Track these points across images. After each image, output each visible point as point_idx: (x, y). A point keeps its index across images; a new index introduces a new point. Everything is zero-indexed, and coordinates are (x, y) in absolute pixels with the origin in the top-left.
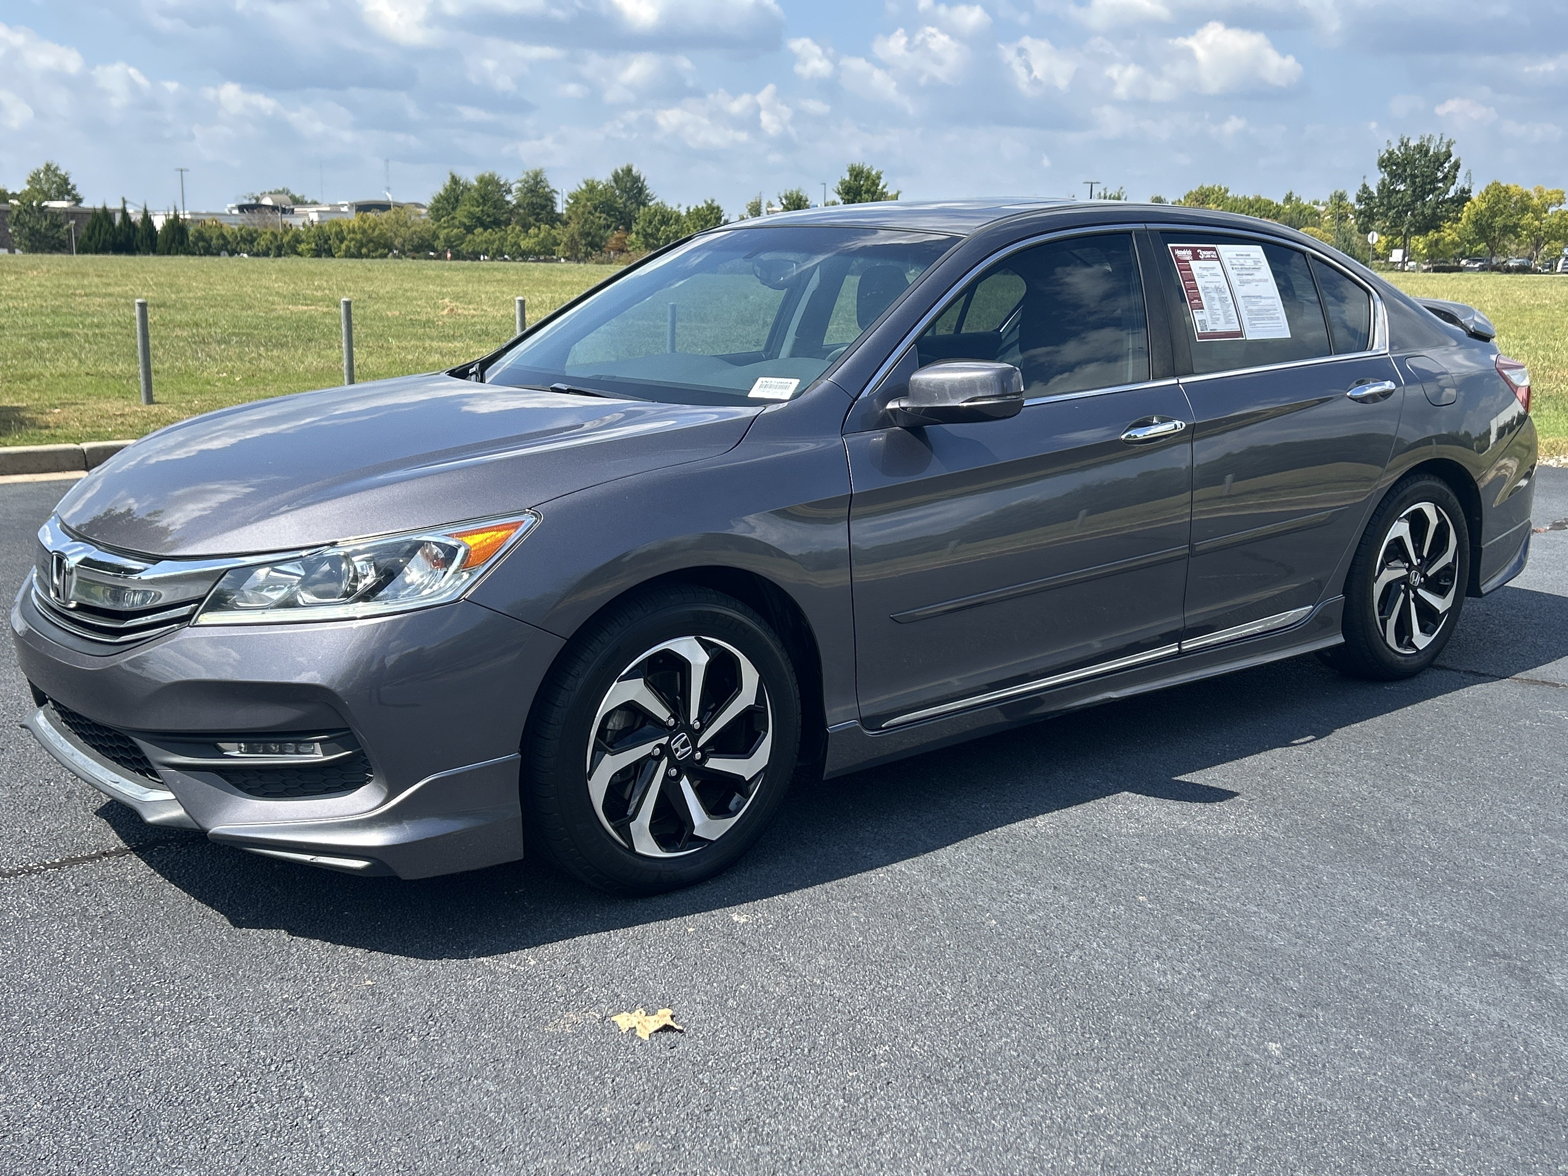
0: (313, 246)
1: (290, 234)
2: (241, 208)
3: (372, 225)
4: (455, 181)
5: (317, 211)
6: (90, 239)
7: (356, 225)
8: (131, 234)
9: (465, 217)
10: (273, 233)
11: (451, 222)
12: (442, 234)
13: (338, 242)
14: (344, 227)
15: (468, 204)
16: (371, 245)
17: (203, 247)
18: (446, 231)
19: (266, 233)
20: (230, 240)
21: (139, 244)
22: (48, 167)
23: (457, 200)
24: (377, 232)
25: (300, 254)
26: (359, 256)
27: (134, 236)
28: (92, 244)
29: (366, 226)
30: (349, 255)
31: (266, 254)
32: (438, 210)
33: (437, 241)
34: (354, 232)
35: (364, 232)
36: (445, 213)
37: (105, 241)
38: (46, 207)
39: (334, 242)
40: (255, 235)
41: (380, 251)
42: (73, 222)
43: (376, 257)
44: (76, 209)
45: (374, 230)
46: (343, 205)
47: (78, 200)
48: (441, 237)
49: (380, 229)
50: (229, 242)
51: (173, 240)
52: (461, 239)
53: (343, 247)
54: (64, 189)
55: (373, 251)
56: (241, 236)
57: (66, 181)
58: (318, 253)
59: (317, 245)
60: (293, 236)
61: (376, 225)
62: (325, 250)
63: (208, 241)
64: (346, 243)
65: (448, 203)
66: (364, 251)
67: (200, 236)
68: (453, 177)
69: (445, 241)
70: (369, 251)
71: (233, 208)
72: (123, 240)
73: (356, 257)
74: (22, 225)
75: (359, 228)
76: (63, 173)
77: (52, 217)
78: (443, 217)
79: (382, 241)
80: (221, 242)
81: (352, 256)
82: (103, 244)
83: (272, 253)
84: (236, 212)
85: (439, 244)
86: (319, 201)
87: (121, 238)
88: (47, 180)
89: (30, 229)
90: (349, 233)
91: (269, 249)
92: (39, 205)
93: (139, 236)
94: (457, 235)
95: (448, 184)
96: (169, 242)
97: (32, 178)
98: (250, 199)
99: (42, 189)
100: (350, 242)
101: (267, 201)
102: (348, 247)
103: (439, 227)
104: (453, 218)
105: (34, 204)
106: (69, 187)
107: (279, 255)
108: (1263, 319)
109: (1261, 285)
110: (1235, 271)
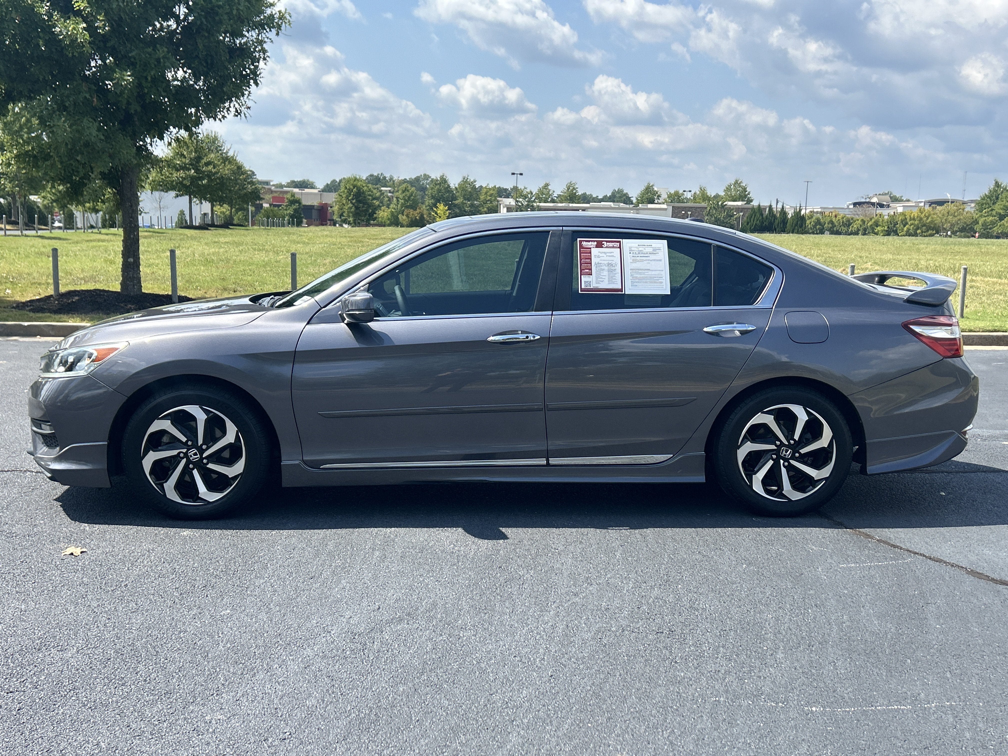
0: (886, 228)
1: (873, 220)
2: (855, 204)
3: (927, 215)
4: (997, 185)
5: (903, 206)
6: (748, 224)
7: (916, 215)
8: (773, 220)
9: (1001, 209)
10: (862, 220)
11: (990, 213)
12: (981, 221)
13: (902, 226)
14: (908, 217)
15: (1005, 200)
16: (924, 228)
17: (819, 228)
18: (984, 219)
19: (858, 220)
20: (837, 224)
21: (776, 227)
22: (736, 182)
23: (997, 198)
24: (929, 220)
25: (877, 234)
26: (915, 235)
27: (774, 222)
28: (748, 227)
29: (923, 216)
30: (909, 234)
31: (856, 233)
32: (982, 204)
33: (977, 225)
34: (914, 219)
35: (921, 219)
36: (987, 206)
37: (756, 224)
38: (726, 205)
39: (900, 226)
40: (851, 221)
41: (930, 232)
42: (742, 214)
43: (927, 236)
44: (748, 206)
45: (928, 219)
46: (921, 202)
47: (750, 201)
48: (980, 222)
49: (932, 218)
50: (835, 226)
51: (796, 225)
52: (993, 223)
53: (905, 229)
54: (743, 196)
55: (925, 232)
56: (843, 222)
57: (745, 190)
58: (888, 233)
59: (888, 227)
60: (875, 222)
61: (929, 215)
62: (893, 231)
63: (822, 225)
64: (907, 226)
65: (991, 200)
66: (919, 231)
67: (818, 222)
68: (996, 182)
69: (982, 225)
70: (922, 232)
71: (850, 204)
72: (767, 224)
73: (913, 236)
74: (711, 216)
75: (918, 217)
76: (744, 185)
77: (728, 211)
78: (985, 209)
79: (932, 226)
80: (830, 225)
81: (910, 235)
82: (755, 227)
83: (860, 232)
84: (852, 207)
85: (977, 227)
86: (911, 199)
87: (766, 223)
88: (735, 190)
89: (715, 218)
90: (910, 220)
91: (859, 230)
92: (722, 204)
93: (777, 222)
94: (991, 221)
95: (992, 187)
96: (794, 225)
97: (727, 188)
98: (866, 199)
99: (731, 194)
100: (910, 226)
101: (875, 200)
102: (908, 229)
103: (981, 216)
104: (992, 210)
105: (720, 203)
106: (747, 193)
107: (864, 234)
108: (646, 282)
109: (653, 263)
110: (631, 255)
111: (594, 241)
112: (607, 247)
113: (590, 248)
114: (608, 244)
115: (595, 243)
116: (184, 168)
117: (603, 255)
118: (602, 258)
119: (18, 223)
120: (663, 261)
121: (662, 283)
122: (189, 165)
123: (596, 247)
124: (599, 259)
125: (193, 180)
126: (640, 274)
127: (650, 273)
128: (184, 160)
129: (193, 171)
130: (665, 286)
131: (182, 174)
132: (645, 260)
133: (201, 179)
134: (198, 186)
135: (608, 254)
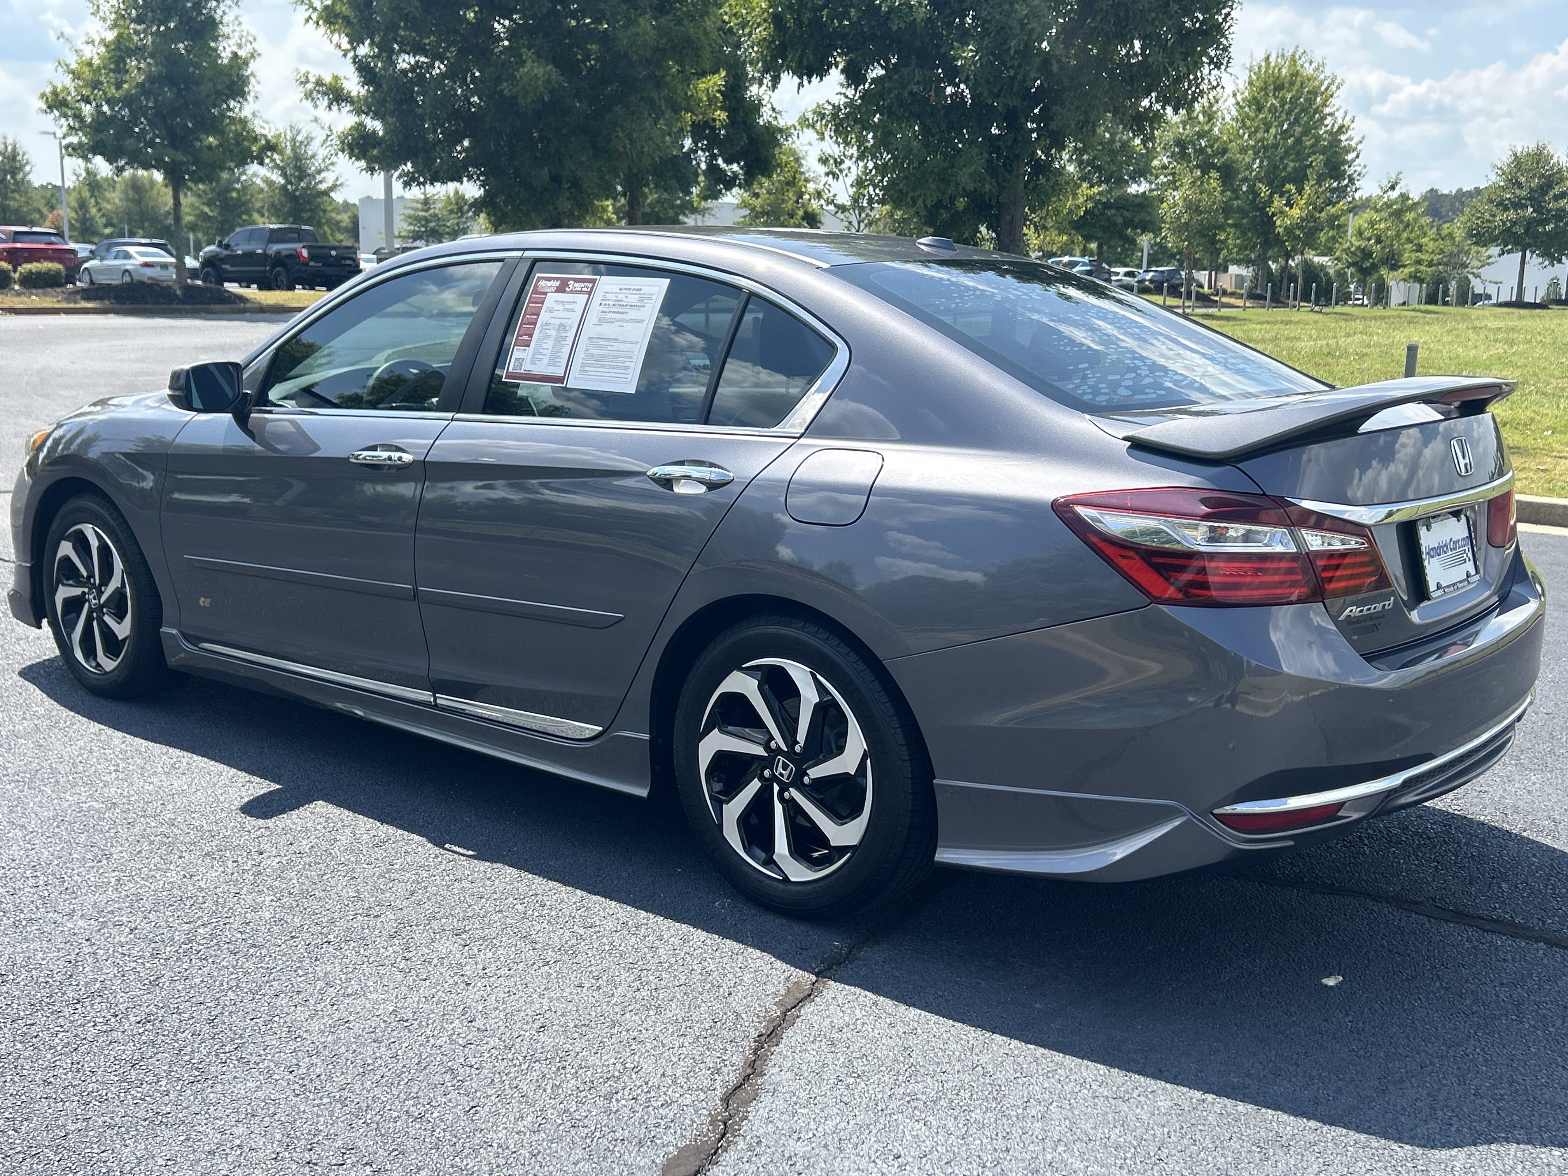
108: (603, 366)
109: (628, 326)
110: (601, 308)
111: (557, 279)
112: (571, 292)
113: (545, 294)
114: (576, 285)
115: (558, 283)
116: (1518, 205)
117: (560, 307)
118: (556, 314)
119: (1265, 298)
120: (645, 323)
121: (627, 368)
122: (1528, 199)
123: (556, 291)
124: (552, 315)
125: (1530, 225)
126: (600, 347)
127: (617, 345)
128: (1518, 191)
129: (1531, 210)
130: (630, 377)
131: (1512, 215)
132: (618, 321)
133: (1544, 222)
134: (1536, 236)
135: (566, 306)
